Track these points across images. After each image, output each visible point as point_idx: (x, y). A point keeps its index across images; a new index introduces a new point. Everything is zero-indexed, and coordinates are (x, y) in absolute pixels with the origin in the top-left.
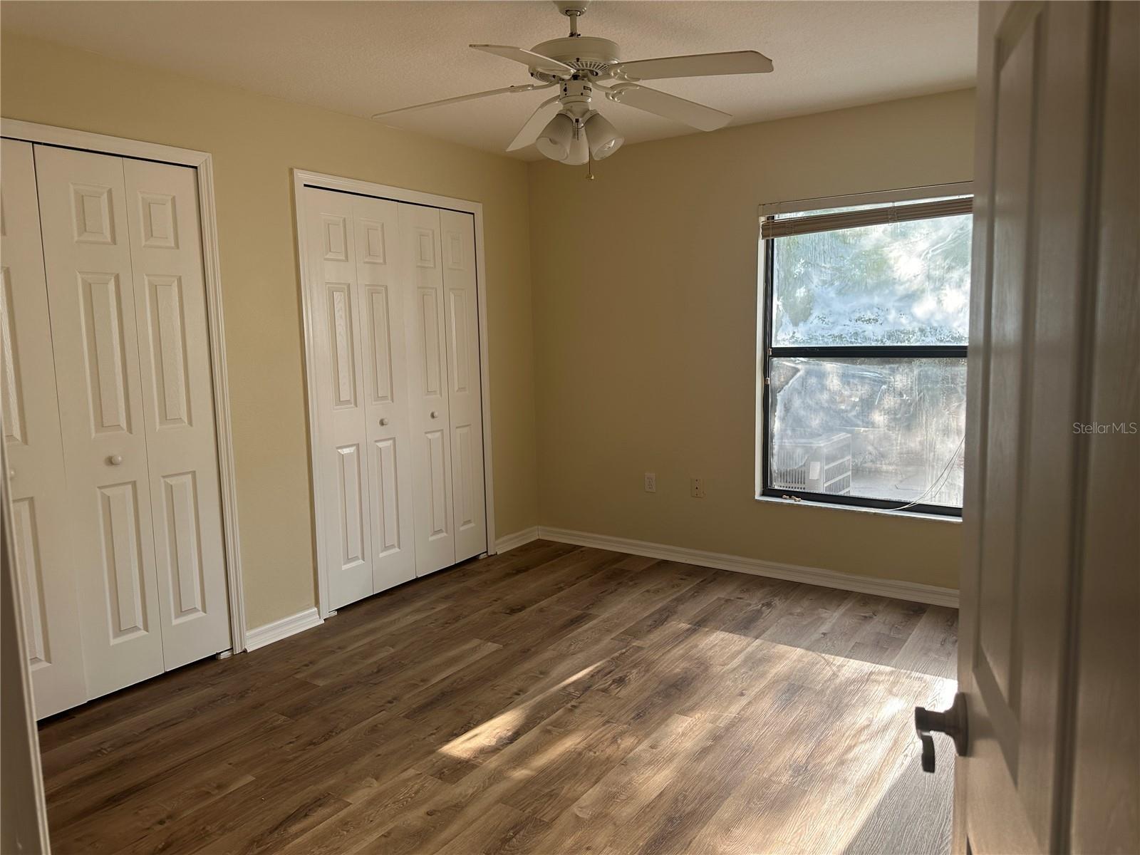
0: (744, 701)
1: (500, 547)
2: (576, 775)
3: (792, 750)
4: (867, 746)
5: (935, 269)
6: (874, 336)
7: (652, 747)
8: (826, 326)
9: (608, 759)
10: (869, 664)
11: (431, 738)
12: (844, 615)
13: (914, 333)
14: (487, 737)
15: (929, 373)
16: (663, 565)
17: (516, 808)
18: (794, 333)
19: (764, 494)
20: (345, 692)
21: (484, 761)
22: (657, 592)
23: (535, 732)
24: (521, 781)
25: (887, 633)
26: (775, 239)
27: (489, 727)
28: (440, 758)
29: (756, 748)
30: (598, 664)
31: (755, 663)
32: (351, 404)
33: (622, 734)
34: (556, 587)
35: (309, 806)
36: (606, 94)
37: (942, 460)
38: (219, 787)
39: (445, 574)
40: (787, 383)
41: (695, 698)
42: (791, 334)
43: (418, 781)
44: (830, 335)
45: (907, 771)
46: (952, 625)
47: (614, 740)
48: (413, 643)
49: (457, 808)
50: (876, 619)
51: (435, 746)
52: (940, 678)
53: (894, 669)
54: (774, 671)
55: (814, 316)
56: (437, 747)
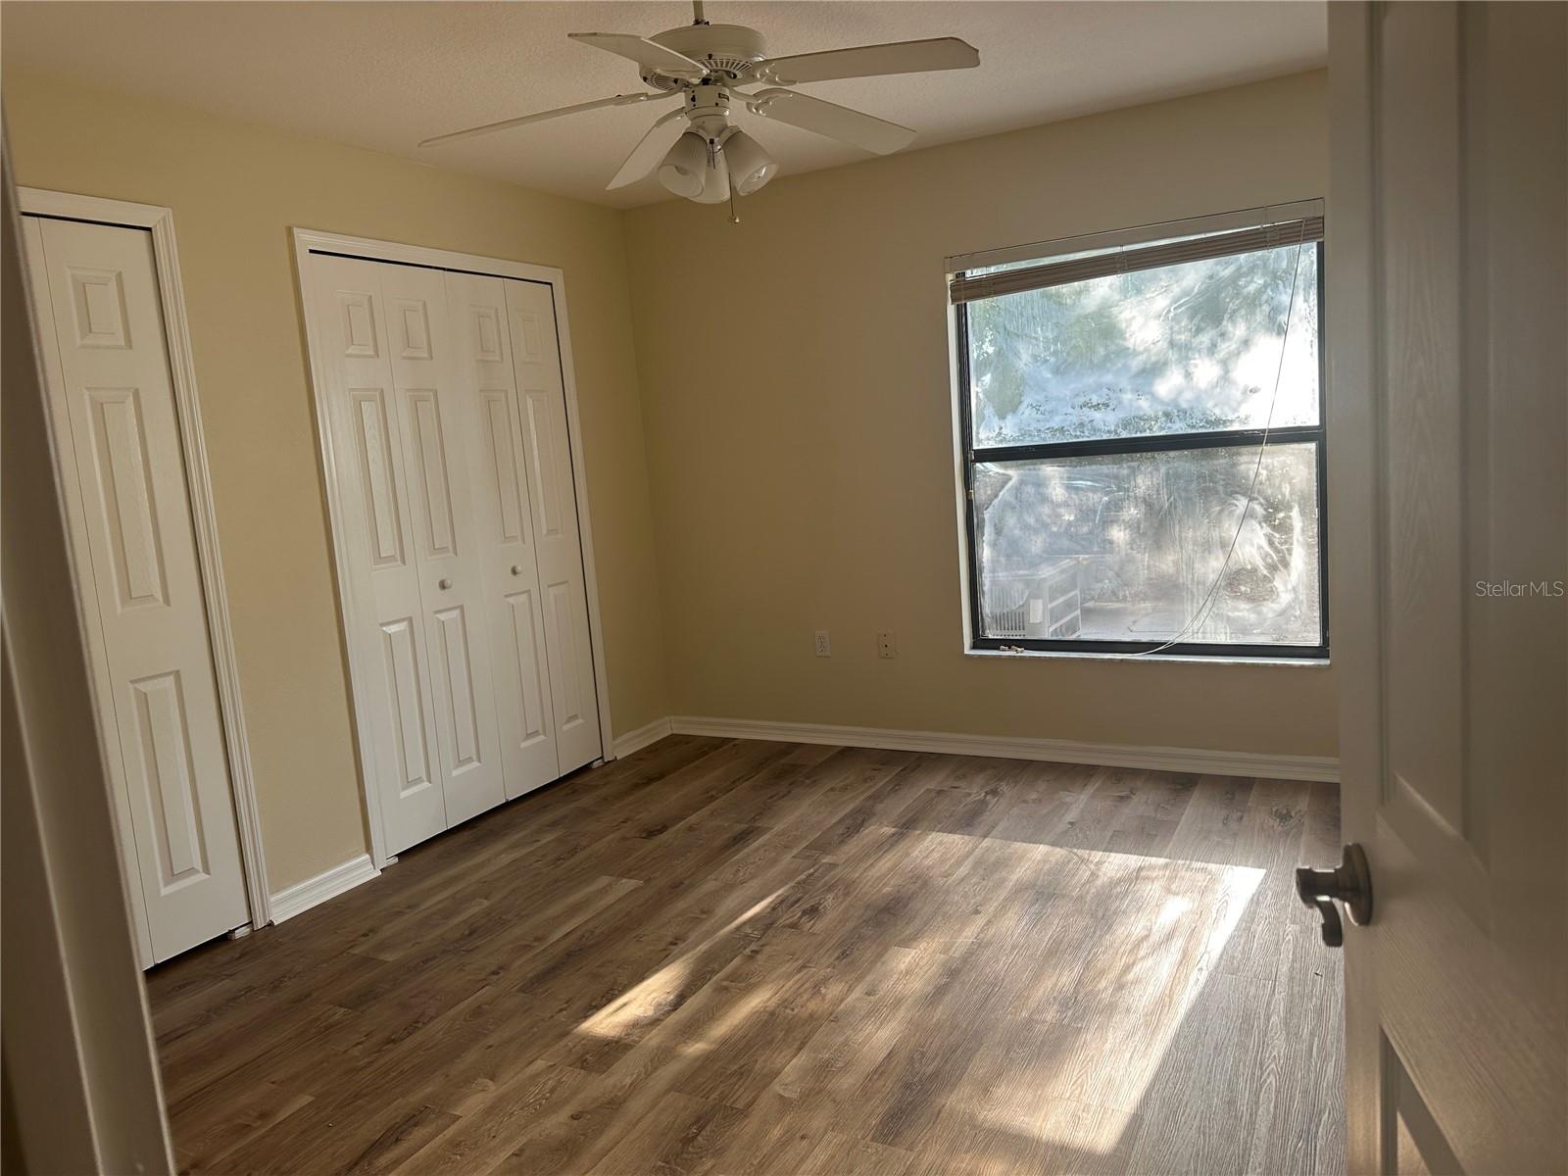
0: (980, 921)
1: (621, 749)
2: (772, 1041)
3: (1054, 979)
4: (1150, 962)
5: (1179, 333)
6: (1106, 425)
7: (868, 994)
8: (1041, 416)
9: (811, 1016)
10: (1135, 857)
11: (560, 1014)
12: (1093, 796)
13: (1156, 419)
14: (641, 1006)
15: (1180, 469)
16: (847, 754)
17: (697, 1095)
18: (1001, 428)
19: (974, 647)
20: (426, 966)
21: (641, 1038)
22: (845, 789)
23: (706, 991)
24: (697, 1059)
25: (1153, 815)
26: (968, 303)
27: (642, 991)
28: (577, 1040)
29: (1007, 980)
30: (780, 892)
31: (990, 869)
32: (397, 561)
33: (825, 981)
34: (706, 796)
35: (399, 1128)
36: (748, 104)
37: (1204, 584)
38: (263, 1116)
39: (546, 793)
40: (996, 496)
41: (917, 923)
42: (997, 431)
43: (552, 1076)
44: (1048, 429)
45: (1204, 988)
46: (1233, 798)
47: (816, 989)
48: (514, 890)
49: (613, 1105)
50: (1135, 799)
51: (568, 1026)
52: (1228, 866)
53: (1167, 860)
54: (1014, 877)
55: (1024, 405)
56: (571, 1027)
